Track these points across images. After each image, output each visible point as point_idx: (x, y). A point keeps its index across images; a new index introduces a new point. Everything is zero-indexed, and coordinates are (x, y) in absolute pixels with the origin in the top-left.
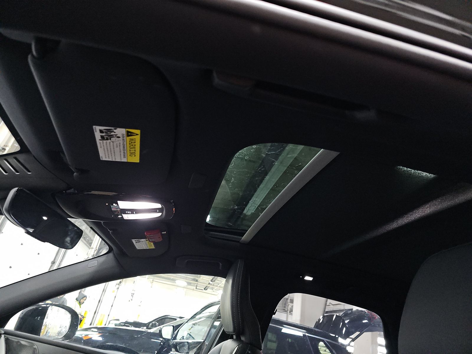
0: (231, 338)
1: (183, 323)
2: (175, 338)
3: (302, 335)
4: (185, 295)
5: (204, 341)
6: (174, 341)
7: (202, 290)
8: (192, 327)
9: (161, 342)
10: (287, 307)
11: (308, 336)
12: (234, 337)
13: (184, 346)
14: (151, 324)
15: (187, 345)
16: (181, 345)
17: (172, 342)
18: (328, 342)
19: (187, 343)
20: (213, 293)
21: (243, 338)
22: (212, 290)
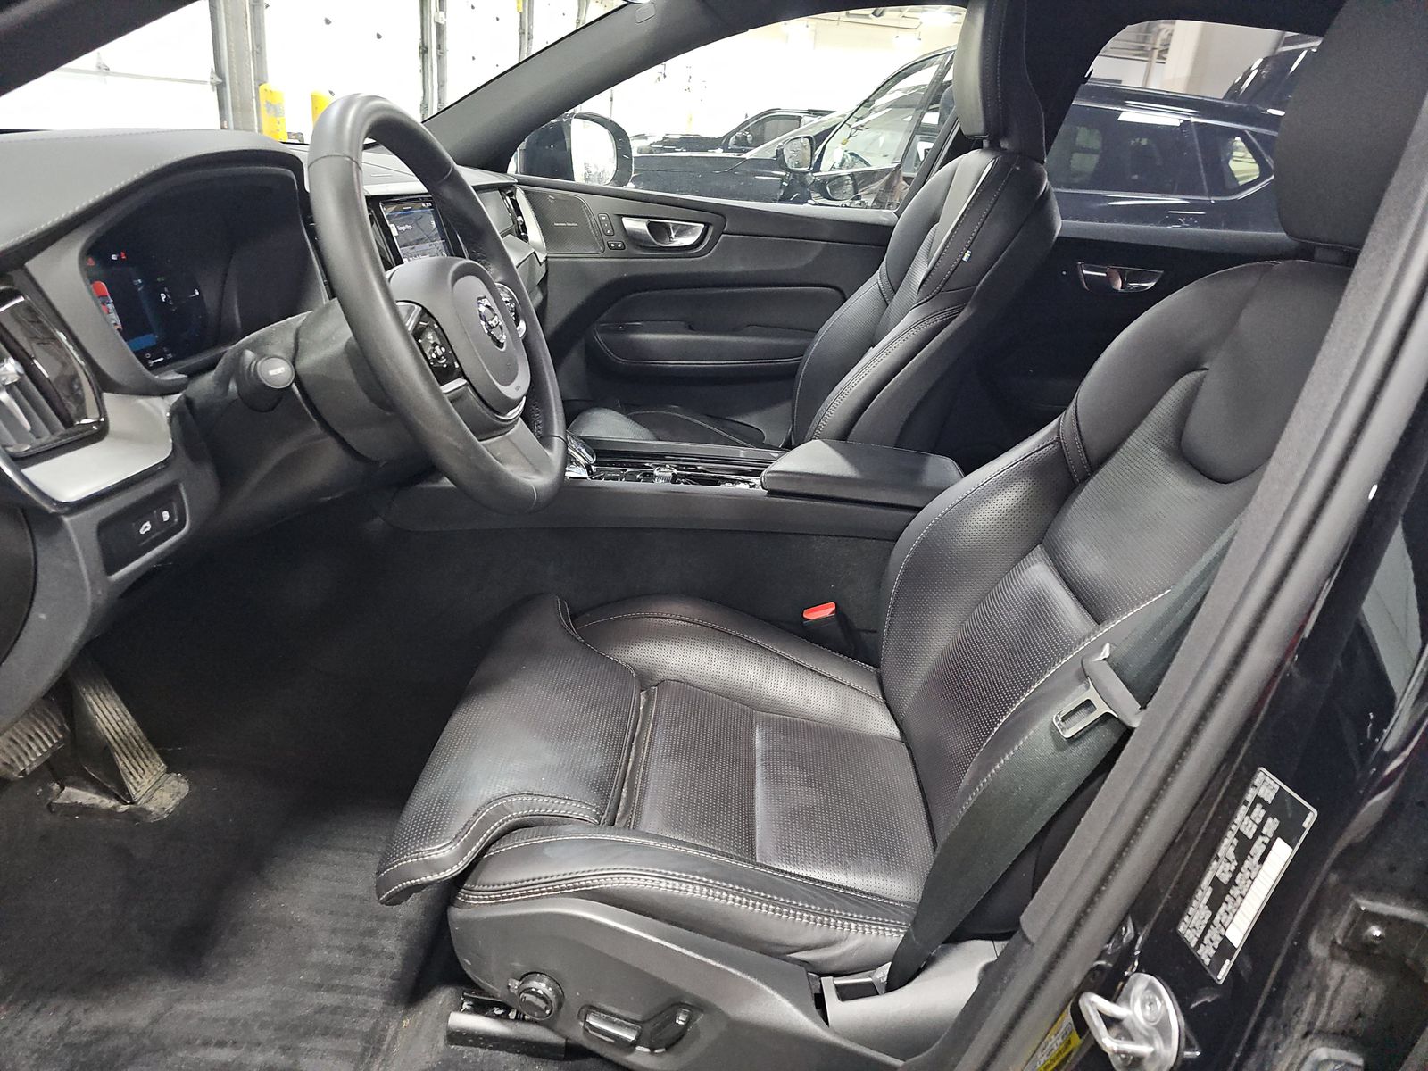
0: (978, 145)
1: (836, 126)
2: (817, 168)
3: (1177, 123)
4: (815, 39)
5: (899, 167)
6: (815, 174)
7: (867, 16)
8: (850, 136)
9: (782, 181)
10: (1151, 41)
11: (1195, 123)
12: (985, 144)
13: (841, 184)
14: (732, 140)
15: (851, 182)
16: (836, 181)
17: (811, 178)
18: (1254, 134)
19: (848, 178)
20: (904, 23)
21: (1004, 145)
22: (899, 13)
